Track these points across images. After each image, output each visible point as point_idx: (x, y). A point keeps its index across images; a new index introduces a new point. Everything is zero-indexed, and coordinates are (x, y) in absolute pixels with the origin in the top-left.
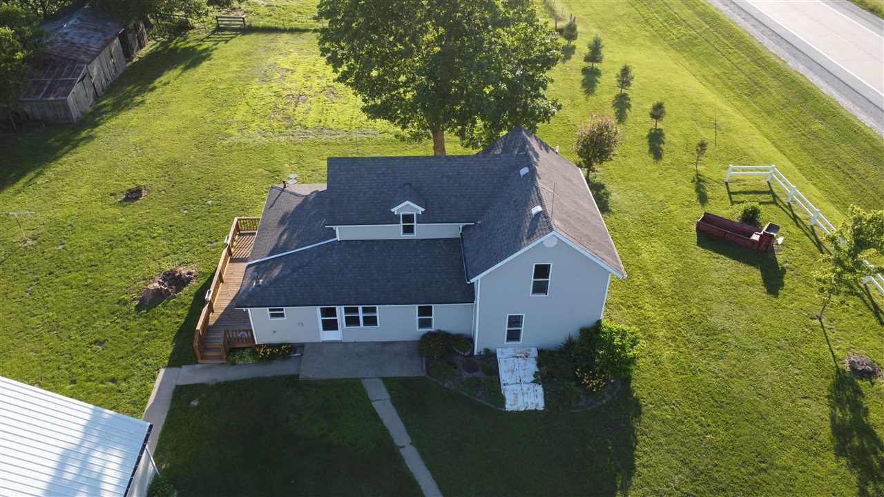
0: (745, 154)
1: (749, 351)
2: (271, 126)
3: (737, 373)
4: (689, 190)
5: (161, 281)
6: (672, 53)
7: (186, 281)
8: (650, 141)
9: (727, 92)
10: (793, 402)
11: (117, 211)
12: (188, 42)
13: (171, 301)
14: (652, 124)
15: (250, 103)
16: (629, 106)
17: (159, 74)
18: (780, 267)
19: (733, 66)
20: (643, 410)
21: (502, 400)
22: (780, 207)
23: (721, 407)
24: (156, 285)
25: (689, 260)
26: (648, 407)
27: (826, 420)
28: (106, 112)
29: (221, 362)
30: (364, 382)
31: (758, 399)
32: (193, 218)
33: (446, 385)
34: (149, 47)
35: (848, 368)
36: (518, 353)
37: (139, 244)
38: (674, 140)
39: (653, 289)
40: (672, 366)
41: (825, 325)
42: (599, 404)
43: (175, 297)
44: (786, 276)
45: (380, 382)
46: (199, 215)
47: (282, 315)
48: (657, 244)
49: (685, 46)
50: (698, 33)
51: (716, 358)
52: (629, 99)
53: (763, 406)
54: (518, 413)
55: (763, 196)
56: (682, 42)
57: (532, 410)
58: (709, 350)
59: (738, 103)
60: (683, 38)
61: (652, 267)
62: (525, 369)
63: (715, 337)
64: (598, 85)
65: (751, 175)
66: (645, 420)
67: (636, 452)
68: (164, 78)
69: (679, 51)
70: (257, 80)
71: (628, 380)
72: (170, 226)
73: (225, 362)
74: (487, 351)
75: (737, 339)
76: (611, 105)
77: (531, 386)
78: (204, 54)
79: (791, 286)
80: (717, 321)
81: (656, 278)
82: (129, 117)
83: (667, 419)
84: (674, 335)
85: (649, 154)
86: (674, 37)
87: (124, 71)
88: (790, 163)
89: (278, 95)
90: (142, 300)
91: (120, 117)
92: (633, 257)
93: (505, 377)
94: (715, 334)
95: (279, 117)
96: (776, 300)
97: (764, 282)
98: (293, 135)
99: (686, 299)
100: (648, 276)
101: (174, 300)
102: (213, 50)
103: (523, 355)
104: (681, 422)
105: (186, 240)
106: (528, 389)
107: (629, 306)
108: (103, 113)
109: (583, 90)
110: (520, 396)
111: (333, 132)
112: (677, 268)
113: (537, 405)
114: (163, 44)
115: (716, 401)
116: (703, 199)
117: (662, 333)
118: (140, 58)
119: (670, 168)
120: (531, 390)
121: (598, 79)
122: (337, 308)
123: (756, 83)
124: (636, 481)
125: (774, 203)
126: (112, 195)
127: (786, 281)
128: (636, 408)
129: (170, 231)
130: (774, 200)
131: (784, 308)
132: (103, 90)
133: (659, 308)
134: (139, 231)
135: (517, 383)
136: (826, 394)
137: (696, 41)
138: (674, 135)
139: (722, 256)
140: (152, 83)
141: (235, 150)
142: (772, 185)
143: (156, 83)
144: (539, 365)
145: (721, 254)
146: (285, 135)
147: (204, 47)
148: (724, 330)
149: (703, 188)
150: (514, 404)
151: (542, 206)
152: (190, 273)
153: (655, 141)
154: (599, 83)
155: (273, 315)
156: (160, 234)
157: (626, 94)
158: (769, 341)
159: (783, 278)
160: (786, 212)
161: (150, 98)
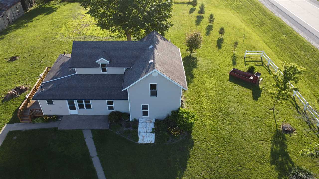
0: (254, 47)
1: (242, 122)
2: (73, 35)
3: (236, 131)
4: (229, 60)
5: (14, 90)
6: (233, 11)
7: (24, 91)
8: (217, 42)
9: (251, 25)
10: (256, 142)
11: (5, 65)
12: (50, 5)
13: (16, 98)
14: (220, 36)
15: (67, 27)
16: (212, 30)
17: (36, 16)
18: (260, 89)
19: (255, 15)
20: (195, 144)
21: (138, 139)
22: (264, 67)
23: (227, 144)
24: (12, 92)
25: (224, 86)
26: (197, 143)
27: (269, 150)
28: (12, 29)
29: (29, 122)
30: (84, 131)
31: (242, 141)
32: (34, 67)
33: (116, 133)
34: (35, 6)
35: (282, 129)
36: (147, 121)
37: (10, 77)
38: (227, 42)
39: (208, 97)
40: (210, 127)
41: (275, 112)
42: (177, 141)
43: (18, 97)
44: (262, 93)
45: (90, 131)
46: (36, 66)
47: (52, 103)
48: (213, 80)
49: (237, 9)
50: (243, 4)
51: (228, 124)
52: (212, 27)
53: (244, 143)
54: (143, 144)
55: (258, 63)
56: (237, 7)
57: (149, 143)
58: (226, 121)
59: (255, 29)
60: (238, 6)
61: (209, 89)
62: (149, 127)
63: (229, 116)
64: (202, 22)
65: (255, 55)
66: (194, 148)
67: (188, 161)
68: (37, 18)
69: (235, 10)
70: (72, 18)
71: (190, 132)
72: (24, 70)
73: (31, 122)
74: (135, 119)
75: (238, 117)
76: (205, 29)
77: (150, 134)
78: (55, 10)
79: (263, 97)
80: (231, 110)
81: (210, 93)
82: (20, 31)
83: (204, 148)
84: (213, 115)
85: (216, 47)
86: (234, 5)
87: (23, 15)
88: (271, 51)
89: (78, 24)
90: (5, 98)
91: (16, 31)
92: (202, 85)
93: (140, 129)
94: (230, 115)
95: (77, 32)
96: (256, 102)
97: (253, 95)
98: (80, 38)
99: (220, 101)
100: (206, 92)
101: (18, 98)
102: (58, 8)
103: (149, 121)
104: (209, 149)
105: (29, 76)
106: (149, 135)
107: (197, 103)
108: (10, 30)
109: (196, 23)
110: (145, 138)
111: (96, 37)
112: (219, 89)
113: (151, 141)
114: (40, 6)
115: (225, 141)
116: (234, 63)
117: (208, 114)
118: (30, 10)
119: (224, 52)
120: (150, 135)
121: (202, 20)
122: (74, 101)
123: (262, 22)
124: (186, 173)
125: (262, 65)
126: (5, 59)
127: (262, 95)
128: (192, 143)
129: (24, 72)
130: (263, 64)
131: (259, 105)
132: (13, 21)
133: (209, 104)
134: (12, 72)
135: (145, 132)
136: (271, 139)
137: (242, 7)
138: (227, 40)
139: (238, 85)
140: (32, 19)
141: (56, 43)
142: (262, 59)
143: (34, 19)
144: (155, 126)
145: (237, 84)
146: (77, 38)
147: (55, 7)
148: (233, 113)
149: (235, 59)
150: (142, 141)
151: (154, 60)
152: (26, 88)
153: (220, 42)
154: (202, 21)
155: (49, 104)
156: (19, 73)
157: (212, 25)
158: (251, 118)
159: (261, 93)
160: (266, 68)
161: (30, 24)
